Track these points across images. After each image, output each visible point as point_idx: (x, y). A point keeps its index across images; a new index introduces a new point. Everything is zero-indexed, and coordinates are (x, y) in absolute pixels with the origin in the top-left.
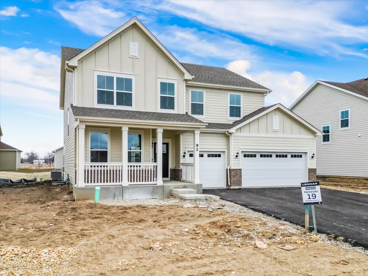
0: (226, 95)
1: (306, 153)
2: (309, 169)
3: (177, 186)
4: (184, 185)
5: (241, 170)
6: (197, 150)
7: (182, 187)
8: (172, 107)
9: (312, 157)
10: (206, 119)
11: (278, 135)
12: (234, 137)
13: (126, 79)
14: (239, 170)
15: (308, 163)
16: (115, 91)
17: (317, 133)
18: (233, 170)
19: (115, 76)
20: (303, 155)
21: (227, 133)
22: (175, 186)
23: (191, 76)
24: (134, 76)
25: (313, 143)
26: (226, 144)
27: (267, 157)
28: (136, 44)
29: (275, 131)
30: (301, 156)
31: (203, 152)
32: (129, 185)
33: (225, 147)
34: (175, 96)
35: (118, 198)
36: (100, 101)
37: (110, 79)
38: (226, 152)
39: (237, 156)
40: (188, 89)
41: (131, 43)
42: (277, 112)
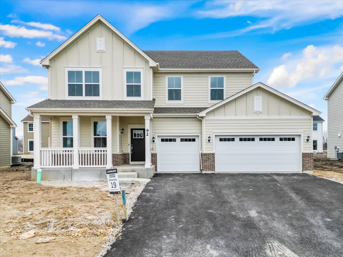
0: (206, 79)
1: (300, 135)
2: (303, 154)
3: (125, 169)
4: (133, 169)
5: (214, 154)
6: (147, 135)
7: (130, 170)
8: (139, 95)
9: (308, 140)
10: (185, 104)
11: (261, 117)
12: (206, 120)
13: (94, 72)
14: (212, 154)
15: (302, 146)
16: (84, 83)
17: (312, 112)
18: (205, 154)
19: (84, 70)
20: (297, 139)
21: (197, 117)
22: (123, 170)
23: (156, 63)
24: (101, 68)
25: (309, 124)
26: (199, 128)
27: (248, 141)
28: (103, 39)
29: (256, 113)
30: (293, 139)
31: (176, 137)
32: (79, 168)
33: (199, 131)
34: (142, 84)
35: (67, 180)
36: (71, 94)
37: (79, 73)
38: (200, 137)
39: (209, 141)
40: (165, 76)
41: (98, 39)
42: (259, 92)
